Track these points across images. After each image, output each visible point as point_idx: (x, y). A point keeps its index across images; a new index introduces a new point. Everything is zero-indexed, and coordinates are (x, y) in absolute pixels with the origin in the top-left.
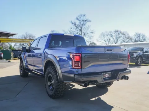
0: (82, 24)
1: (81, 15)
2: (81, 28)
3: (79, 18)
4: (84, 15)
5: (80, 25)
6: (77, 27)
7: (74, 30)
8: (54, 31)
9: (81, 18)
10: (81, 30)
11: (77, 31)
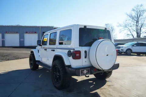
0: (139, 15)
1: (138, 6)
2: (138, 19)
3: (135, 9)
4: (142, 5)
5: (136, 16)
6: (133, 18)
7: (130, 22)
8: (107, 24)
9: (137, 8)
10: (137, 22)
11: (133, 23)
